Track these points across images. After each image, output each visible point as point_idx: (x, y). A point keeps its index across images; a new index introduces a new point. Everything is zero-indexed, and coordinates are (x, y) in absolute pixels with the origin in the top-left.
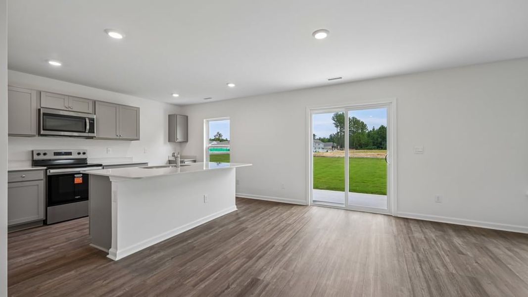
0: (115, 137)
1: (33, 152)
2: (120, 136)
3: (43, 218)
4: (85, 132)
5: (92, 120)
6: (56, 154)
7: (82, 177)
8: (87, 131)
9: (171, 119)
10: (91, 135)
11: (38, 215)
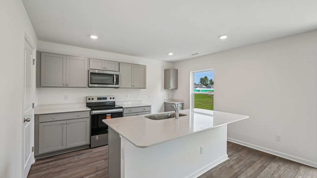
0: (131, 87)
1: (87, 97)
2: (134, 86)
3: (88, 143)
4: (113, 84)
5: (117, 76)
6: (99, 99)
7: (111, 116)
8: (115, 84)
9: (166, 72)
10: (117, 86)
11: (86, 141)
